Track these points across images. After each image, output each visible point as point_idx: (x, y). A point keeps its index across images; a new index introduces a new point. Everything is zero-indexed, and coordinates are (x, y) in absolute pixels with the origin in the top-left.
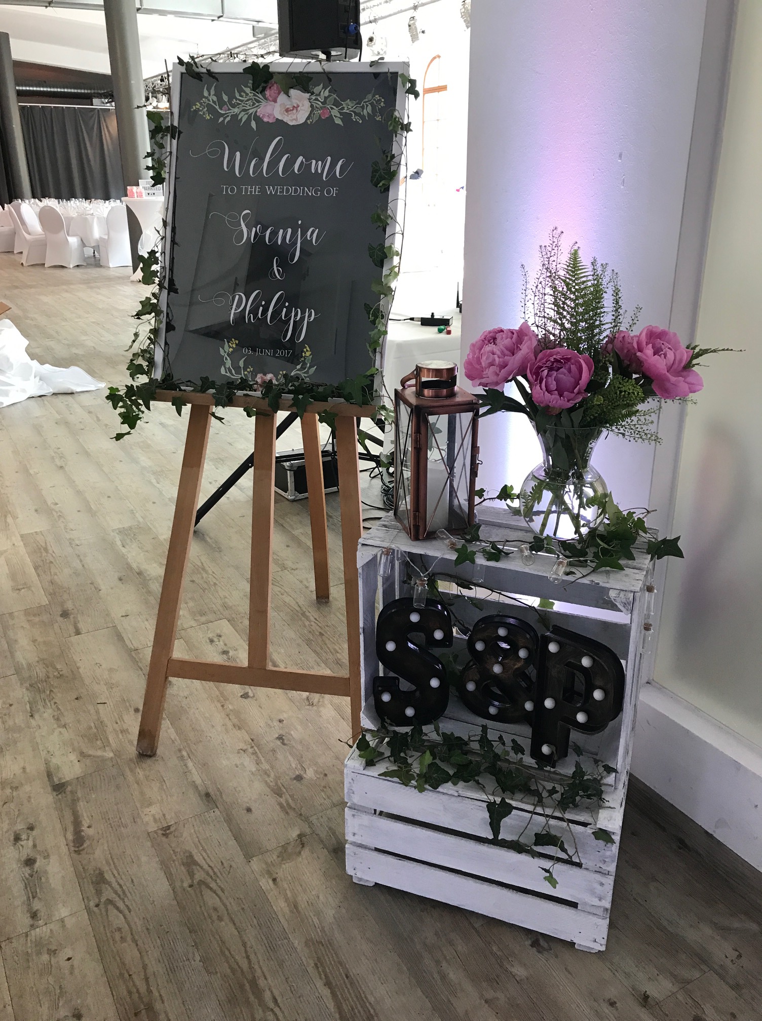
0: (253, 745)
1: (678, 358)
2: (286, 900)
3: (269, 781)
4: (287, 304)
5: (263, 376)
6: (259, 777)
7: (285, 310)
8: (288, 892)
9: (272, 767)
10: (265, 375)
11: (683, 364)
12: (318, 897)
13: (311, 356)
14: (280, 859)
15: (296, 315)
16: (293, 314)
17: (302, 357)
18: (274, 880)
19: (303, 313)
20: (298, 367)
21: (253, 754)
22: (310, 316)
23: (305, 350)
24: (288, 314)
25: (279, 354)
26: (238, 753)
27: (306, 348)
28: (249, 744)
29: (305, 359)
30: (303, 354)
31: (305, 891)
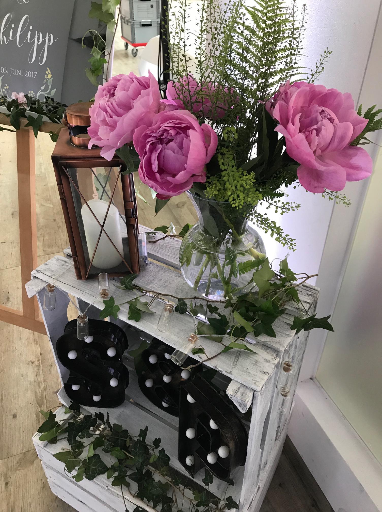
0: (40, 358)
1: (339, 133)
2: (8, 504)
3: (38, 392)
4: (31, 28)
5: (17, 95)
6: (33, 387)
7: (30, 33)
8: (12, 496)
9: (45, 380)
10: (18, 93)
11: (347, 140)
12: (30, 505)
13: (52, 79)
14: (18, 465)
15: (38, 39)
16: (36, 37)
17: (45, 79)
18: (7, 484)
19: (44, 37)
20: (43, 88)
21: (37, 366)
22: (49, 40)
23: (47, 72)
24: (32, 37)
25: (27, 75)
26: (28, 364)
27: (47, 70)
28: (37, 358)
29: (47, 81)
30: (46, 76)
31: (23, 498)
